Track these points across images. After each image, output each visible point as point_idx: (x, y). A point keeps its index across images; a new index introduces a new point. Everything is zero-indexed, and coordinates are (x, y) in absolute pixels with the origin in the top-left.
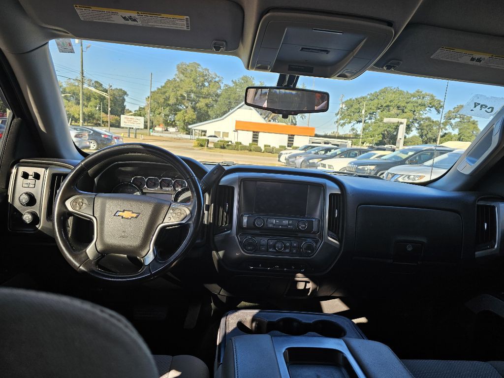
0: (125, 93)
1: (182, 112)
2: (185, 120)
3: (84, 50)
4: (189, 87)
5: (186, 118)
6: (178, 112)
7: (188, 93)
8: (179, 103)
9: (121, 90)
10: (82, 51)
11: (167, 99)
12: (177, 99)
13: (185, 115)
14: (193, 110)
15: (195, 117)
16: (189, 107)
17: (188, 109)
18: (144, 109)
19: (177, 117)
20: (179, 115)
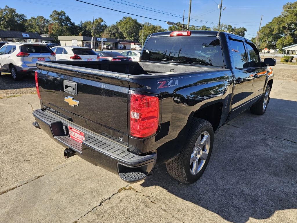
0: (245, 30)
1: (282, 38)
2: (283, 44)
3: (222, 11)
4: (290, 20)
5: (285, 42)
6: (278, 39)
7: (289, 25)
8: (281, 32)
9: (243, 28)
10: (221, 12)
11: (272, 31)
12: (279, 30)
13: (284, 40)
14: (291, 36)
15: (291, 41)
16: (288, 34)
17: (287, 36)
18: (255, 39)
19: (277, 43)
20: (280, 41)
